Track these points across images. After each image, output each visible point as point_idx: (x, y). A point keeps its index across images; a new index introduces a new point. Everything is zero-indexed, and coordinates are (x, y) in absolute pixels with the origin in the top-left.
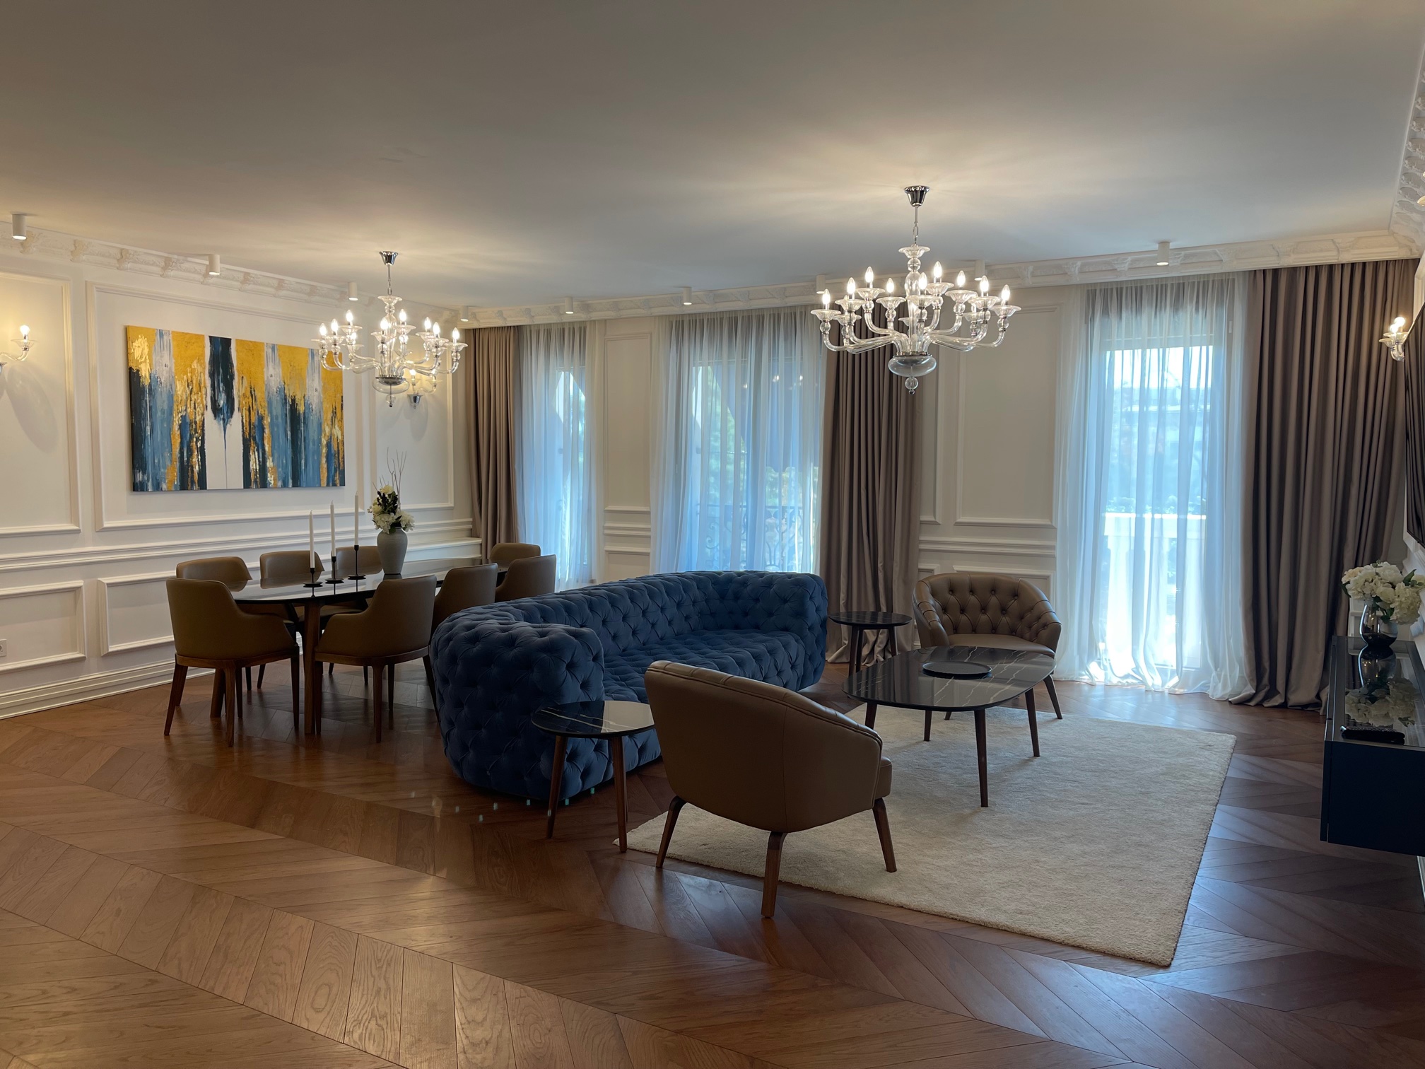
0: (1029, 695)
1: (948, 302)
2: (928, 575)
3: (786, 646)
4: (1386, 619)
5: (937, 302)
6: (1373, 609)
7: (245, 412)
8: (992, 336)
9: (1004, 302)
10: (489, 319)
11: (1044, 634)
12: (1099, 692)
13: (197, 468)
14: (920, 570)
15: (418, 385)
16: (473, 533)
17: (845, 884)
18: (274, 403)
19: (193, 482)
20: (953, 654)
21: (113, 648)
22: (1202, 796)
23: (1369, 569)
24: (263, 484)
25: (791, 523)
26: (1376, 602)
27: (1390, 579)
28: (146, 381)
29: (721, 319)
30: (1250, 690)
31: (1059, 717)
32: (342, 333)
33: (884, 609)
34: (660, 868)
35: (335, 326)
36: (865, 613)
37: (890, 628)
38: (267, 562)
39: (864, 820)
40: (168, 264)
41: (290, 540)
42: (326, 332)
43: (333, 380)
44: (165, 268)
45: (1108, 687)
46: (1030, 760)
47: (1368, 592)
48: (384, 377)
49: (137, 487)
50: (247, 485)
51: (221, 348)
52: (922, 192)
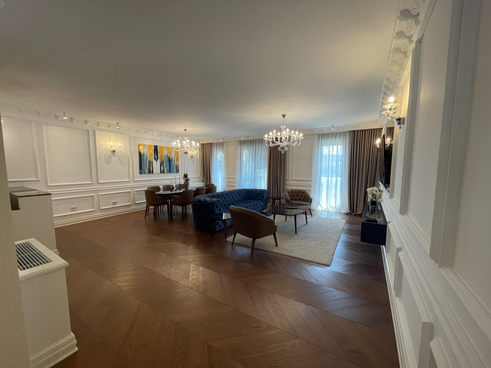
0: (306, 212)
1: (290, 137)
2: (287, 189)
3: (260, 203)
4: (375, 198)
5: (288, 137)
6: (373, 196)
7: (160, 159)
8: (298, 143)
9: (301, 136)
10: (205, 142)
11: (309, 201)
12: (320, 212)
13: (151, 170)
14: (286, 189)
15: (193, 154)
16: (203, 182)
17: (268, 249)
18: (166, 158)
19: (151, 172)
20: (292, 204)
21: (137, 202)
22: (338, 232)
23: (372, 188)
24: (164, 172)
25: (262, 180)
26: (373, 195)
27: (376, 190)
28: (142, 154)
29: (249, 141)
30: (349, 211)
31: (312, 216)
32: (177, 144)
33: (279, 196)
34: (232, 245)
35: (175, 143)
36: (275, 197)
37: (280, 199)
38: (164, 187)
39: (272, 236)
40: (146, 132)
41: (168, 183)
42: (174, 144)
43: (177, 153)
44: (146, 133)
45: (322, 211)
46: (306, 225)
47: (371, 193)
48: (185, 152)
49: (141, 173)
50: (161, 172)
51: (156, 147)
52: (285, 115)
